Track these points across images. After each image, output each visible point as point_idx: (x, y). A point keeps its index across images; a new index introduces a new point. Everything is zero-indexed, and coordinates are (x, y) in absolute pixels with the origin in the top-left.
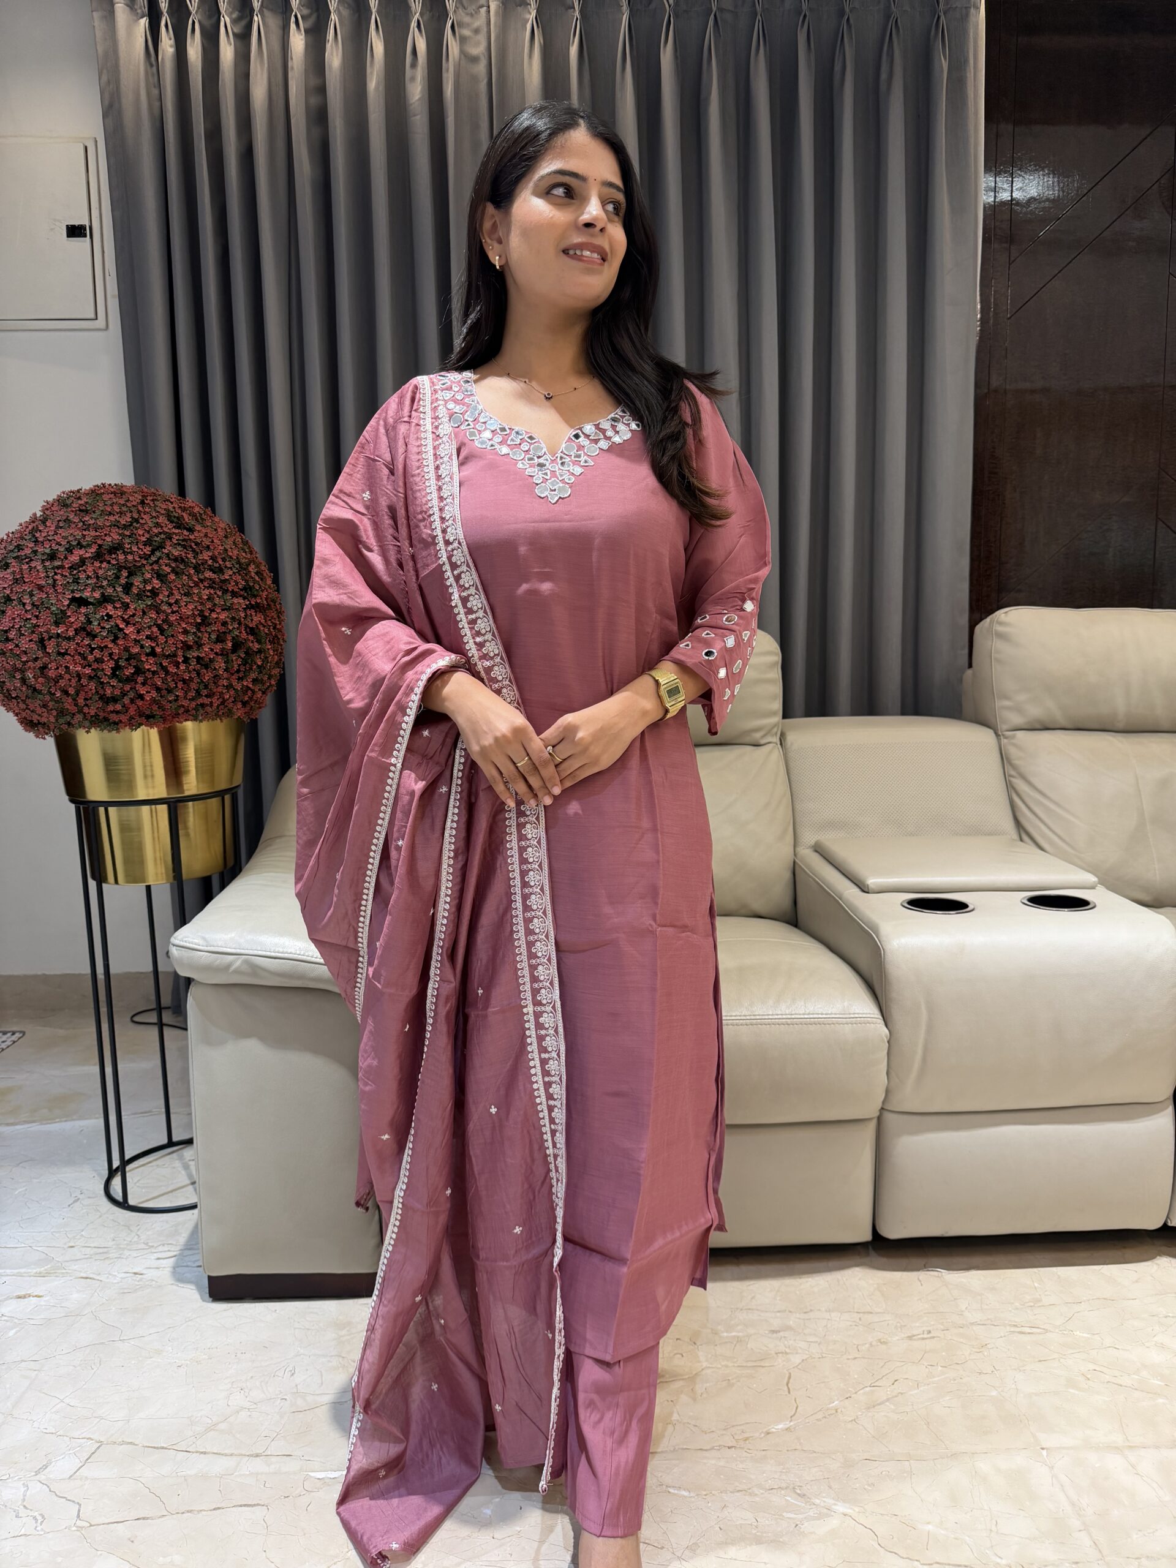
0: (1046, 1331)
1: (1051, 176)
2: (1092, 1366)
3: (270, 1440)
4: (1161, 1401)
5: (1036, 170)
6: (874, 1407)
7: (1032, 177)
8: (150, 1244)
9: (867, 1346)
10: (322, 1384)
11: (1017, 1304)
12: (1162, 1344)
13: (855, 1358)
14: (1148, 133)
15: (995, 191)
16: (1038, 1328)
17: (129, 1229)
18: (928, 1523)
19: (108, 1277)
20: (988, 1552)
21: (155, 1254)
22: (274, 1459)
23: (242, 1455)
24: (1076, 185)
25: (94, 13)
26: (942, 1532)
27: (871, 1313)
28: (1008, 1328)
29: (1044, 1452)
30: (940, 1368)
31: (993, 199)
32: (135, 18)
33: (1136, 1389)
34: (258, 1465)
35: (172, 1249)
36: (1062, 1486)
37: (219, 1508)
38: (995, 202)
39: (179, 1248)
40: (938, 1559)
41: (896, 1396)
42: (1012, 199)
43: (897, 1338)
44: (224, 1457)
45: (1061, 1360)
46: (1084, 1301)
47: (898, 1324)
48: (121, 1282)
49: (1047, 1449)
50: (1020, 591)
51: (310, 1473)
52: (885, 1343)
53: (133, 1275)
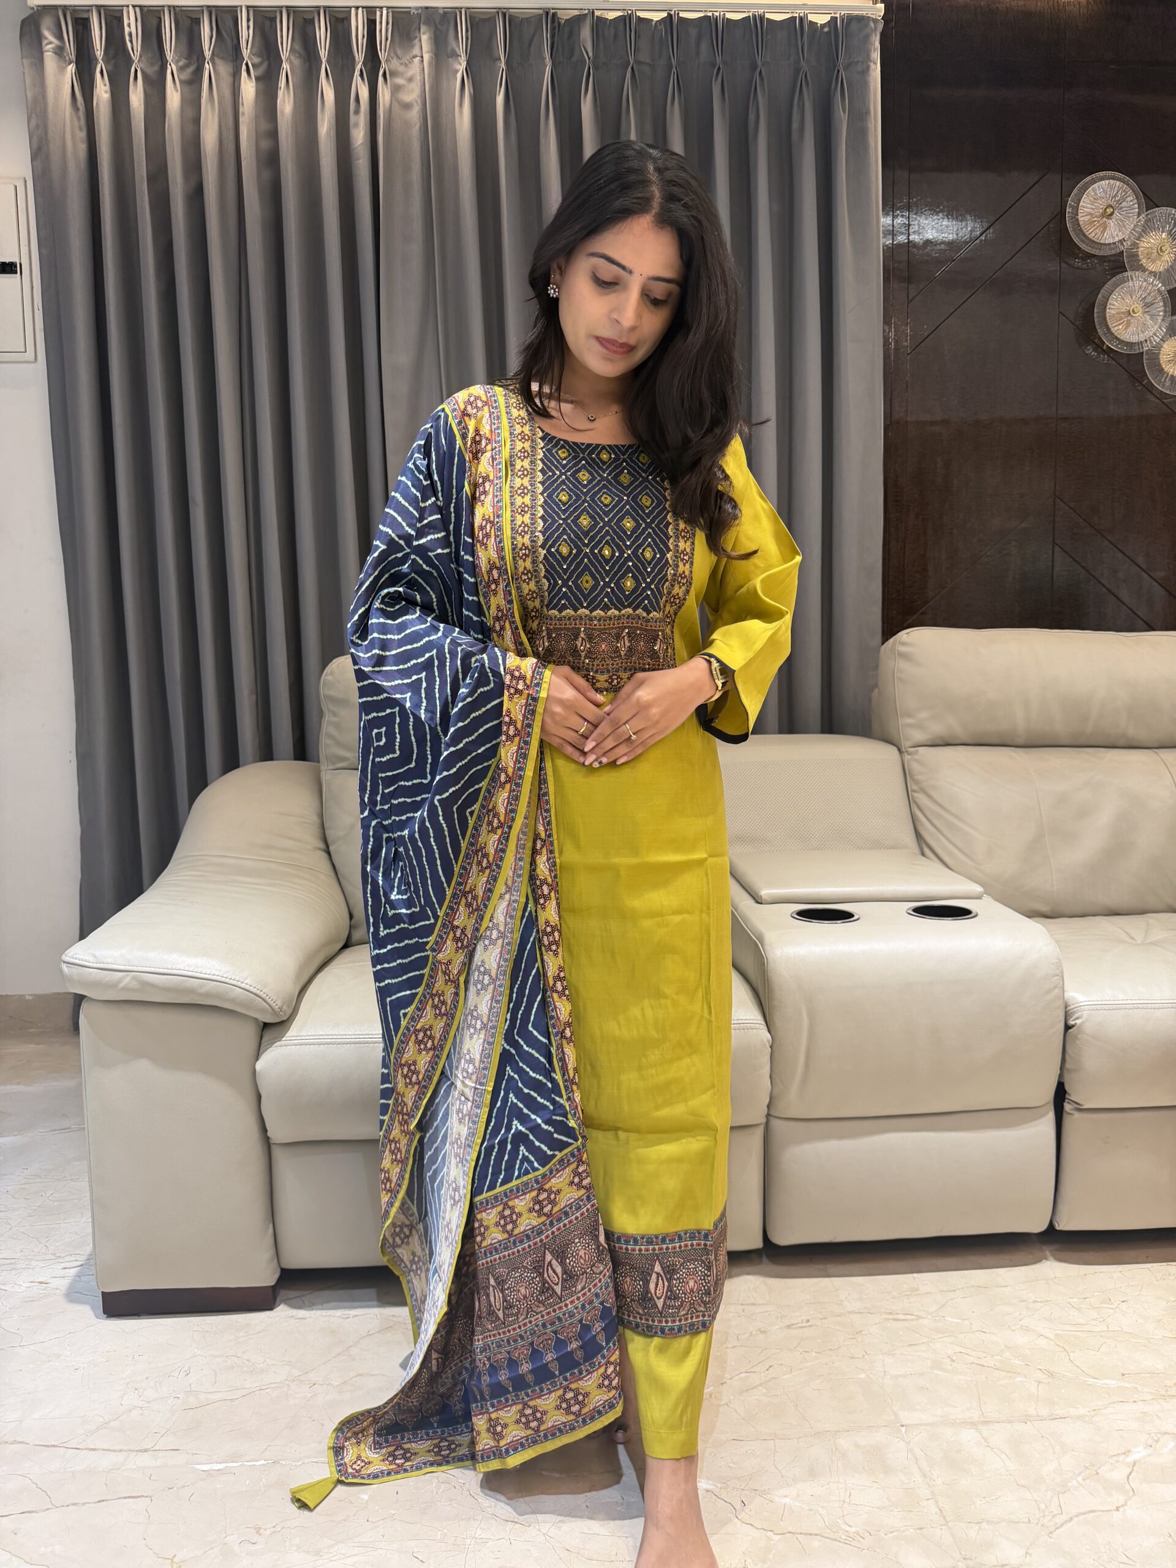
0: (919, 1317)
1: (946, 220)
2: (959, 1349)
3: (160, 1435)
4: (1019, 1379)
5: (932, 214)
6: (747, 1391)
7: (927, 222)
8: (58, 1255)
9: (747, 1335)
10: (216, 1382)
11: (895, 1293)
12: (1027, 1327)
13: (735, 1347)
14: (1035, 180)
15: (893, 235)
16: (912, 1315)
17: (38, 1239)
18: (786, 1496)
19: (13, 1287)
20: (839, 1521)
21: (62, 1264)
22: (161, 1454)
23: (130, 1450)
24: (969, 229)
25: (24, 60)
26: (798, 1504)
27: (754, 1304)
28: (884, 1316)
29: (903, 1429)
30: (814, 1354)
31: (891, 242)
32: (64, 65)
33: (998, 1369)
34: (145, 1460)
35: (79, 1259)
36: (916, 1459)
37: (103, 1501)
38: (893, 244)
39: (84, 1258)
40: (790, 1529)
41: (769, 1381)
42: (909, 242)
43: (777, 1327)
44: (112, 1453)
45: (930, 1344)
46: (959, 1289)
47: (780, 1315)
48: (26, 1291)
49: (906, 1426)
50: (923, 613)
51: (197, 1467)
52: (764, 1332)
53: (38, 1284)
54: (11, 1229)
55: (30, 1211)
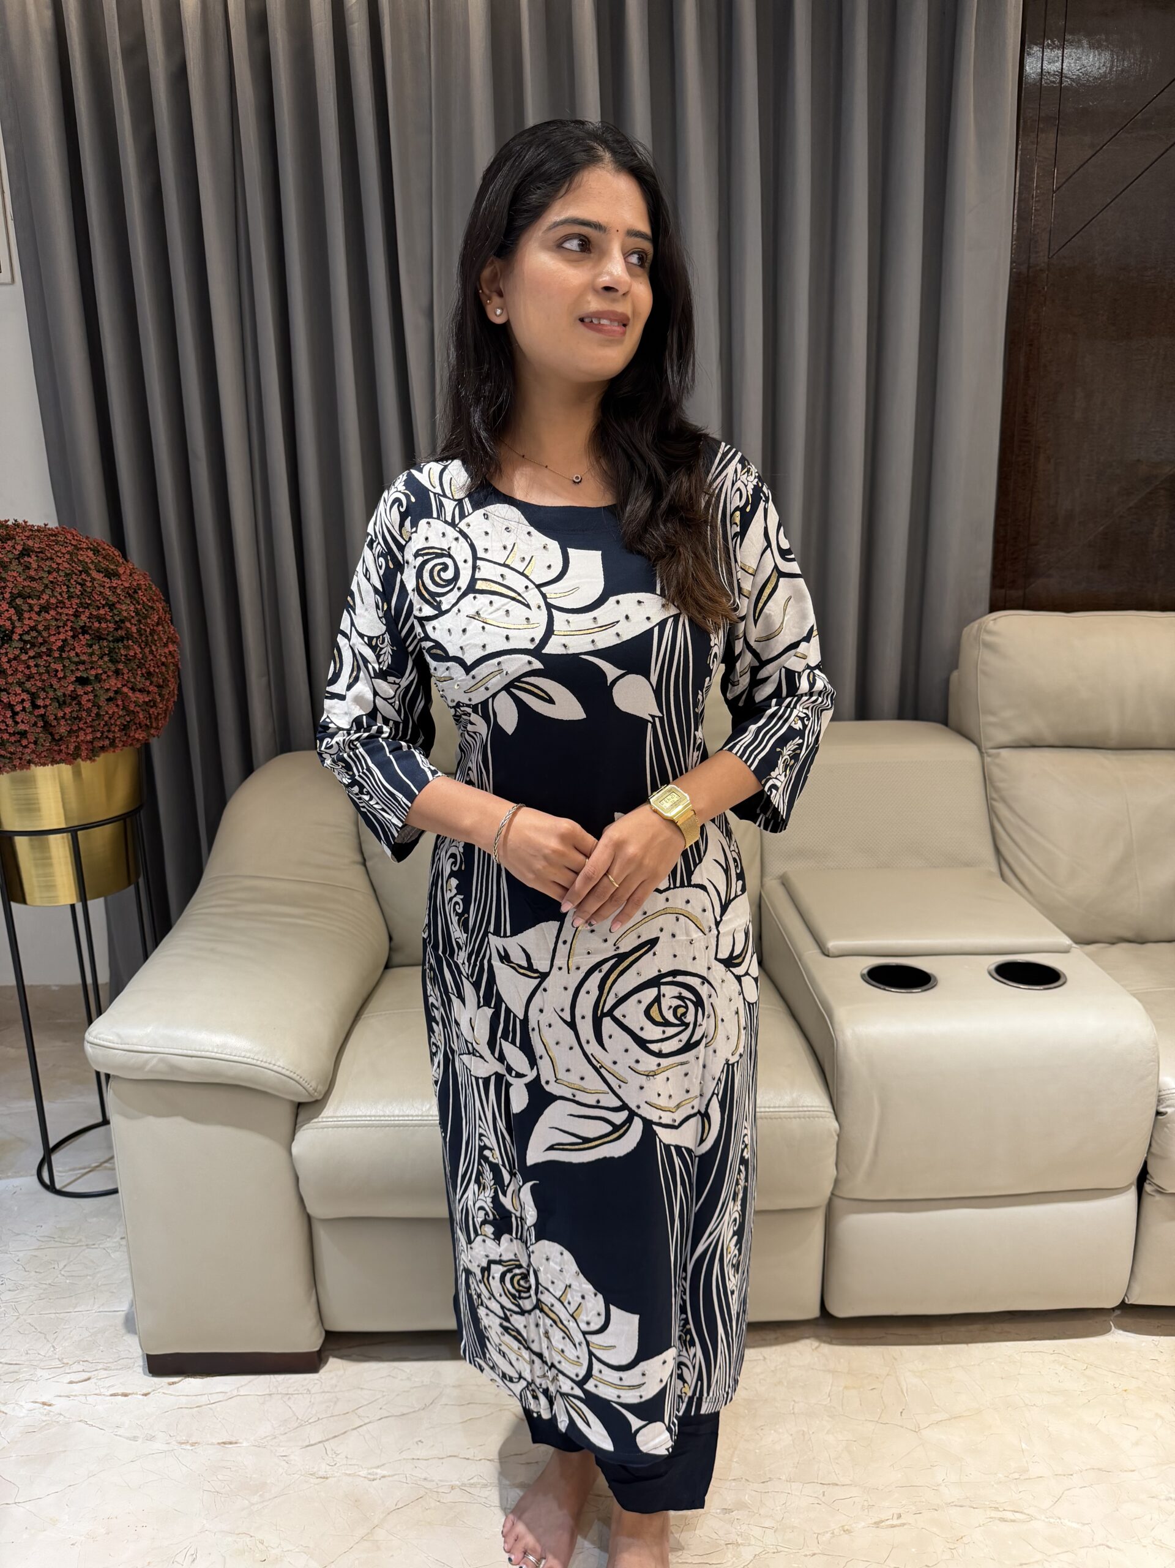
9: (829, 1535)
11: (1001, 1476)
13: (814, 1554)
16: (1021, 1512)
27: (837, 1485)
28: (988, 1513)
43: (863, 1524)
46: (1076, 1473)
47: (866, 1503)
53: (41, 1406)
54: (18, 1318)
55: (42, 1291)
